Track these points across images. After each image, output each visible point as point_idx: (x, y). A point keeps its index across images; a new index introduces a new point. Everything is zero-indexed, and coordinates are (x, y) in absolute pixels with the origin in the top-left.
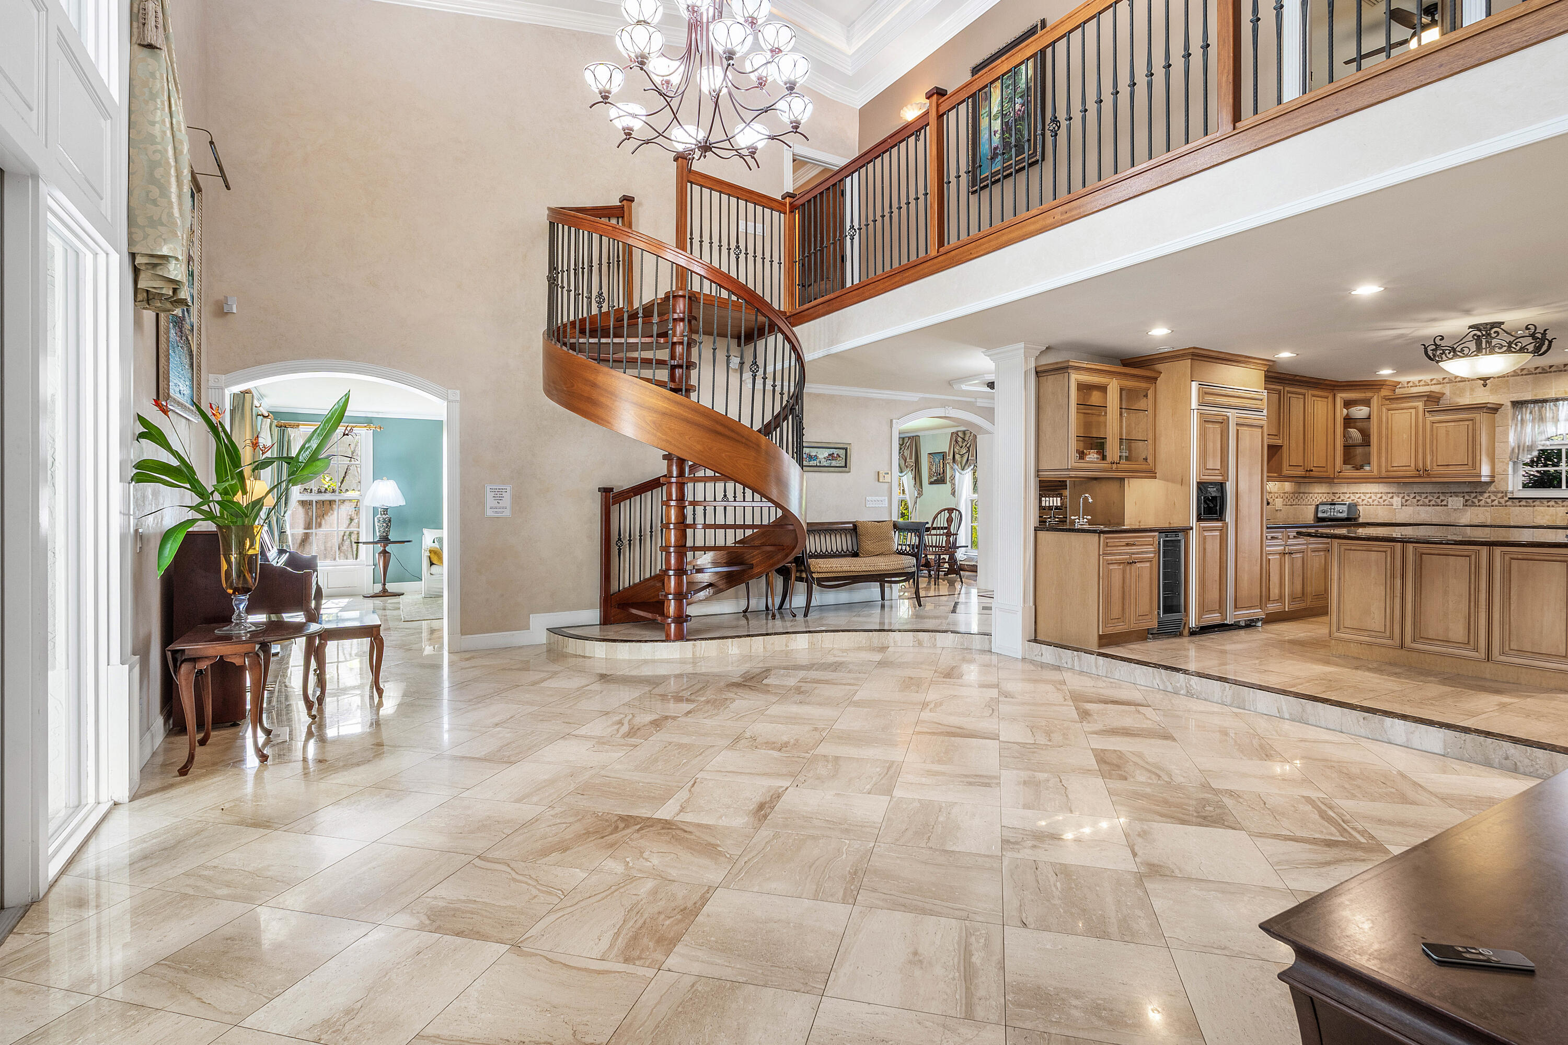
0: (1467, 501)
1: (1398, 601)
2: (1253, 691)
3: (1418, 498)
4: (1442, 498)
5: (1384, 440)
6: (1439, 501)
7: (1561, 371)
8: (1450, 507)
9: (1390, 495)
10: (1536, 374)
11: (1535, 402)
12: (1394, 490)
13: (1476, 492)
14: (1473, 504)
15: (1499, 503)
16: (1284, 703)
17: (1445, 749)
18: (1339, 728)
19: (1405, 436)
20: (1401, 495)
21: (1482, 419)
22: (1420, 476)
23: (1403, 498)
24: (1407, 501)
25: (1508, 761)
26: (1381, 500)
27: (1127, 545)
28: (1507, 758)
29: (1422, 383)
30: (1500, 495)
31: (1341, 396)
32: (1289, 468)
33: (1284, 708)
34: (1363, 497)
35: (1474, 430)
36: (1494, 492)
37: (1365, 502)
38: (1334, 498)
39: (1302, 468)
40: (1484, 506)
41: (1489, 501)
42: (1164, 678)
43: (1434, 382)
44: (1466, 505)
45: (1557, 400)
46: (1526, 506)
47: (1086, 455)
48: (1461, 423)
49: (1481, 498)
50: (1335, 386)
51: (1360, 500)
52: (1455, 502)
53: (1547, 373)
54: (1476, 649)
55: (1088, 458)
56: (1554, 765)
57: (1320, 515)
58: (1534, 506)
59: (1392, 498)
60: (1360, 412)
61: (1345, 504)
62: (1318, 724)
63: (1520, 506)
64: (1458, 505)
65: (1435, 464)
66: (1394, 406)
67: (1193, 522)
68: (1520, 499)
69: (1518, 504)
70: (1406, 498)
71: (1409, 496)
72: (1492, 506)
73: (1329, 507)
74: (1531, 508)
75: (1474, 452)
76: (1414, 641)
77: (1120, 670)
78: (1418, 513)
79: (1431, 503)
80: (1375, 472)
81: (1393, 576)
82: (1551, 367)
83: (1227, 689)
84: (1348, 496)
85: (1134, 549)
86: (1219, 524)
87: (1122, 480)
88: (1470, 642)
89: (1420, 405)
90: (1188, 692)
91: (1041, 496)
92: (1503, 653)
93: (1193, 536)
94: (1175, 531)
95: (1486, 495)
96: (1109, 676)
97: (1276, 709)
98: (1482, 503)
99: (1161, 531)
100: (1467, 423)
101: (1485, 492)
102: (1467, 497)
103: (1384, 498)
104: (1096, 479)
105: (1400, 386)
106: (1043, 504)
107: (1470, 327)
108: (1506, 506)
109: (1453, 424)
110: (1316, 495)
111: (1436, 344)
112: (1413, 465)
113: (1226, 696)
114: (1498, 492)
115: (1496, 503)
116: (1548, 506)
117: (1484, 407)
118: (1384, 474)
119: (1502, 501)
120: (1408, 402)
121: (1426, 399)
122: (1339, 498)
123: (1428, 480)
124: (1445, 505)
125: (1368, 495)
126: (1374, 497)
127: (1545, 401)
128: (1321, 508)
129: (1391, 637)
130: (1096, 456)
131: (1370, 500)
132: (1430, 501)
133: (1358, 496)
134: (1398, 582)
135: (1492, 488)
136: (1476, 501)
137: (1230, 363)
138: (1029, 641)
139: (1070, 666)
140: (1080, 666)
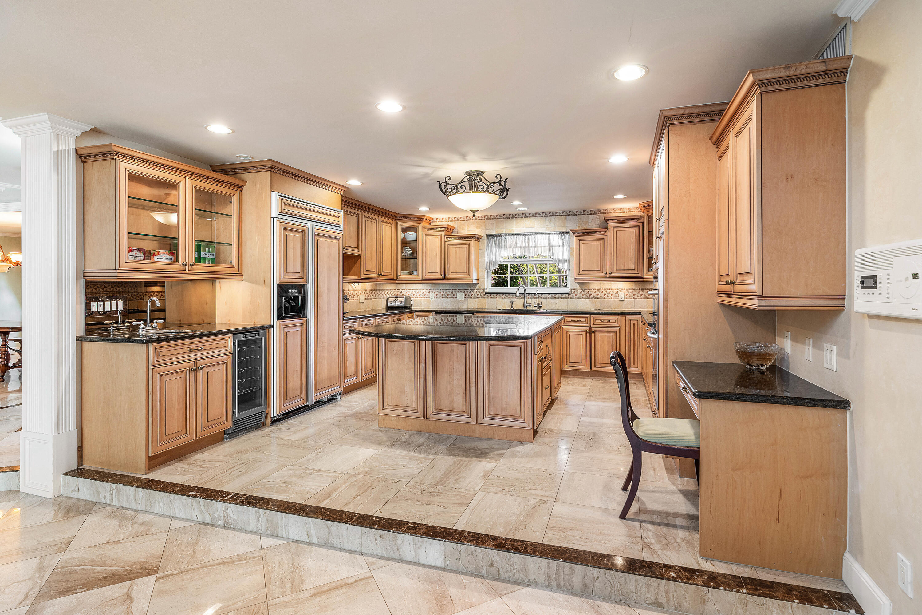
0: (466, 295)
1: (422, 381)
2: (285, 516)
3: (442, 293)
4: (454, 293)
5: (424, 254)
6: (452, 295)
7: (508, 218)
8: (458, 298)
9: (428, 291)
10: (497, 219)
11: (497, 236)
12: (430, 287)
13: (470, 290)
14: (469, 297)
15: (481, 296)
16: (312, 527)
17: (445, 562)
18: (359, 549)
19: (435, 253)
20: (434, 291)
21: (473, 243)
22: (442, 279)
23: (435, 293)
24: (437, 295)
25: (493, 569)
26: (423, 294)
27: (190, 351)
28: (492, 566)
29: (444, 220)
30: (481, 291)
31: (401, 224)
32: (366, 273)
33: (313, 532)
34: (414, 293)
35: (469, 251)
36: (479, 290)
37: (415, 296)
38: (398, 293)
39: (375, 273)
40: (474, 298)
41: (476, 294)
42: (203, 508)
43: (450, 220)
44: (466, 297)
45: (506, 235)
46: (493, 298)
47: (154, 255)
48: (463, 246)
49: (473, 293)
50: (396, 217)
51: (412, 295)
52: (460, 295)
53: (502, 219)
54: (470, 416)
55: (156, 259)
56: (527, 568)
57: (390, 305)
58: (497, 298)
59: (429, 293)
60: (411, 236)
61: (404, 297)
62: (342, 546)
63: (490, 298)
64: (462, 297)
65: (450, 272)
66: (429, 233)
67: (274, 321)
68: (490, 293)
69: (489, 297)
70: (436, 293)
71: (438, 291)
72: (478, 298)
73: (394, 299)
74: (495, 299)
75: (469, 264)
76: (432, 412)
77: (159, 503)
78: (443, 303)
79: (449, 296)
80: (420, 277)
81: (419, 362)
82: (504, 215)
83: (262, 515)
84: (406, 291)
85: (201, 355)
86: (300, 321)
87: (213, 282)
88: (465, 412)
89: (443, 233)
90: (225, 522)
91: (89, 300)
92: (485, 417)
93: (274, 334)
95: (475, 291)
96: (149, 509)
97: (306, 533)
98: (473, 296)
99: (236, 332)
100: (466, 246)
101: (474, 289)
102: (466, 293)
103: (425, 293)
105: (433, 221)
106: (94, 309)
107: (466, 173)
108: (484, 298)
109: (459, 246)
110: (387, 291)
111: (446, 182)
112: (439, 272)
113: (261, 524)
114: (480, 290)
115: (479, 296)
116: (503, 298)
117: (474, 237)
118: (424, 277)
119: (482, 295)
120: (437, 231)
121: (445, 230)
122: (401, 293)
123: (446, 282)
124: (456, 298)
125: (417, 291)
126: (419, 293)
127: (501, 235)
128: (390, 300)
129: (418, 411)
130: (167, 256)
131: (418, 295)
132: (448, 295)
133: (411, 291)
134: (422, 366)
135: (478, 287)
136: (470, 294)
137: (310, 182)
138: (66, 474)
139: (108, 502)
140: (119, 501)
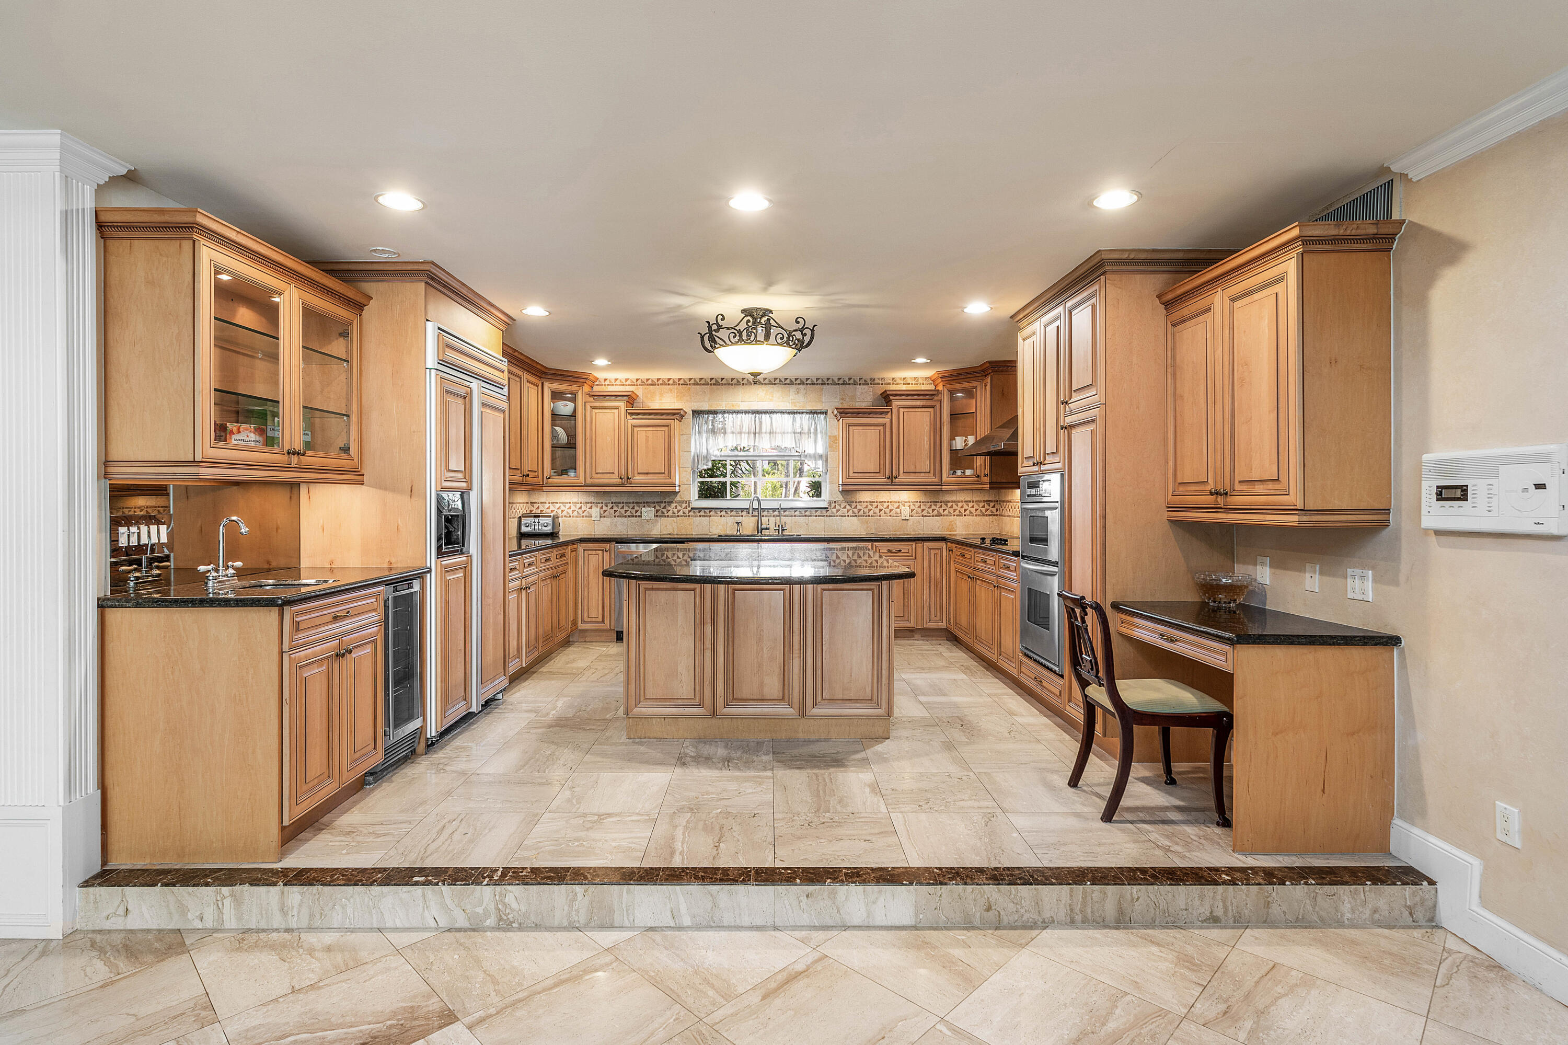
0: (657, 511)
1: (708, 654)
2: (628, 892)
3: (615, 508)
4: (636, 508)
5: (588, 441)
6: (633, 511)
7: (729, 384)
8: (643, 518)
9: (589, 506)
10: (711, 385)
11: (709, 412)
12: (592, 499)
13: (665, 502)
14: (663, 515)
15: (684, 513)
17: (917, 915)
18: (770, 922)
19: (609, 439)
20: (600, 505)
21: (674, 423)
22: (622, 485)
23: (602, 508)
24: (605, 511)
25: (990, 913)
26: (580, 511)
27: (336, 618)
28: (989, 909)
29: (618, 382)
30: (684, 505)
31: (549, 386)
33: (683, 908)
34: (562, 508)
35: (669, 436)
36: (680, 503)
37: (564, 513)
38: (532, 508)
39: (519, 472)
40: (672, 517)
41: (675, 511)
42: (448, 901)
43: (629, 382)
44: (657, 516)
45: (724, 412)
46: (704, 516)
47: (232, 432)
48: (659, 429)
49: (669, 508)
50: (543, 373)
51: (559, 511)
52: (648, 512)
53: (719, 385)
54: (790, 705)
55: (234, 440)
56: (1040, 903)
57: (524, 529)
58: (710, 516)
59: (591, 508)
60: (565, 408)
61: (550, 516)
62: (738, 923)
63: (700, 516)
64: (650, 515)
65: (636, 472)
66: (597, 404)
67: (431, 559)
68: (700, 509)
69: (698, 514)
70: (605, 508)
71: (607, 506)
72: (678, 516)
73: (533, 519)
74: (708, 518)
75: (669, 460)
76: (726, 705)
77: (344, 907)
78: (616, 525)
79: (627, 514)
80: (581, 480)
81: (702, 623)
82: (722, 379)
83: (580, 896)
84: (547, 505)
85: (346, 625)
86: (462, 559)
87: (294, 486)
88: (785, 698)
89: (622, 404)
90: (500, 919)
91: (116, 523)
92: (816, 705)
93: (432, 582)
94: (407, 581)
95: (673, 505)
96: (318, 923)
97: (669, 914)
98: (670, 513)
99: (387, 583)
100: (663, 429)
101: (672, 502)
102: (658, 508)
103: (584, 508)
104: (237, 483)
105: (598, 383)
106: (123, 542)
107: (743, 311)
108: (689, 516)
109: (651, 429)
110: (518, 505)
112: (616, 472)
113: (577, 911)
114: (683, 503)
115: (681, 513)
116: (721, 516)
117: (678, 413)
118: (589, 481)
119: (686, 511)
120: (611, 401)
121: (627, 399)
122: (538, 508)
123: (630, 489)
124: (639, 516)
125: (568, 506)
126: (573, 508)
127: (715, 413)
128: (524, 521)
129: (701, 704)
130: (253, 436)
131: (570, 511)
132: (626, 511)
133: (557, 506)
135: (678, 498)
136: (665, 511)
137: (469, 306)
138: (87, 884)
139: (209, 924)
140: (240, 918)
